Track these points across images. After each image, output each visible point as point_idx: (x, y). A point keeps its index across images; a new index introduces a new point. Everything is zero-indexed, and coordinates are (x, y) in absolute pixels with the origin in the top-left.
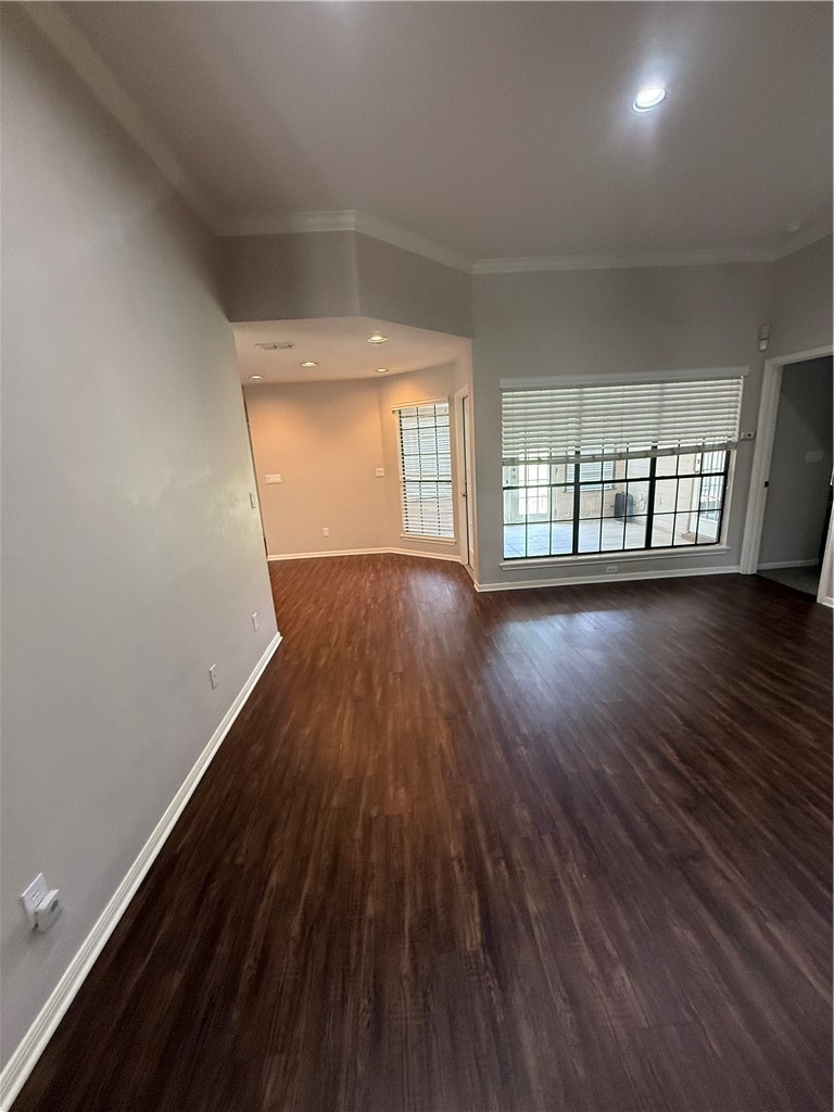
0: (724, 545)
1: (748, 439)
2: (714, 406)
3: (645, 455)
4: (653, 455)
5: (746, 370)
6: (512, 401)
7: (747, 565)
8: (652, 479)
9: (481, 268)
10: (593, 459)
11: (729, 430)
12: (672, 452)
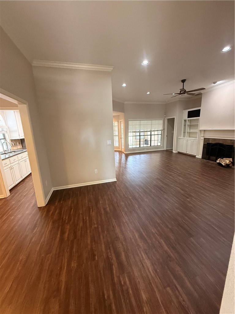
0: (162, 145)
1: (164, 129)
2: (159, 124)
3: (150, 131)
4: (151, 131)
5: (163, 119)
6: (130, 123)
7: (165, 149)
8: (151, 135)
9: (126, 103)
10: (142, 132)
11: (161, 128)
12: (153, 131)
